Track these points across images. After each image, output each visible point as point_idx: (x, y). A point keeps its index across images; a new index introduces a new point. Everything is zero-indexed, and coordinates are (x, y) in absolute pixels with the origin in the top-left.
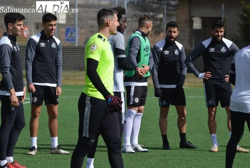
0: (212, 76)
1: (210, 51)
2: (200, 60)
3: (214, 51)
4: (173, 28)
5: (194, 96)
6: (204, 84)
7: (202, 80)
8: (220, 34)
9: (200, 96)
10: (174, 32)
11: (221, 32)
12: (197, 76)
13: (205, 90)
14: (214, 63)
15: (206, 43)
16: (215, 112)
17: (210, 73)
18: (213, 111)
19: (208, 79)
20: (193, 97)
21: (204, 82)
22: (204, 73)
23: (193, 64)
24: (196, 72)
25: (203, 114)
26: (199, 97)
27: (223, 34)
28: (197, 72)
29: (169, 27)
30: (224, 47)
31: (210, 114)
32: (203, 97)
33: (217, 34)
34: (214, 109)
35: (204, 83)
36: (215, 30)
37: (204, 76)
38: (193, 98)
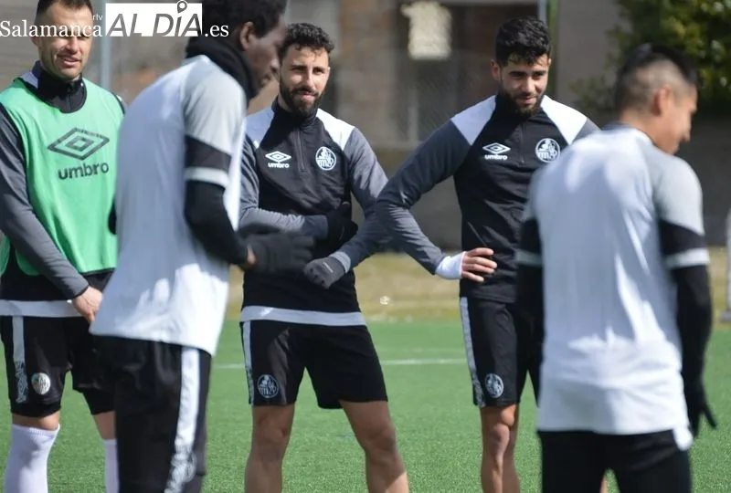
0: (499, 267)
1: (487, 157)
2: (445, 196)
3: (505, 158)
4: (313, 50)
5: (417, 356)
6: (466, 305)
7: (455, 287)
8: (532, 85)
9: (444, 356)
10: (317, 70)
11: (537, 75)
12: (431, 268)
13: (468, 330)
14: (505, 209)
15: (471, 121)
16: (513, 428)
17: (490, 252)
18: (504, 423)
19: (480, 279)
20: (412, 362)
21: (462, 294)
22: (463, 255)
23: (415, 218)
24: (425, 249)
25: (461, 438)
26: (442, 361)
27: (543, 82)
28: (432, 250)
29: (292, 49)
30: (548, 141)
31: (491, 440)
32: (461, 358)
33: (516, 85)
34: (508, 414)
35: (465, 300)
36: (512, 67)
37: (465, 269)
38: (411, 367)
